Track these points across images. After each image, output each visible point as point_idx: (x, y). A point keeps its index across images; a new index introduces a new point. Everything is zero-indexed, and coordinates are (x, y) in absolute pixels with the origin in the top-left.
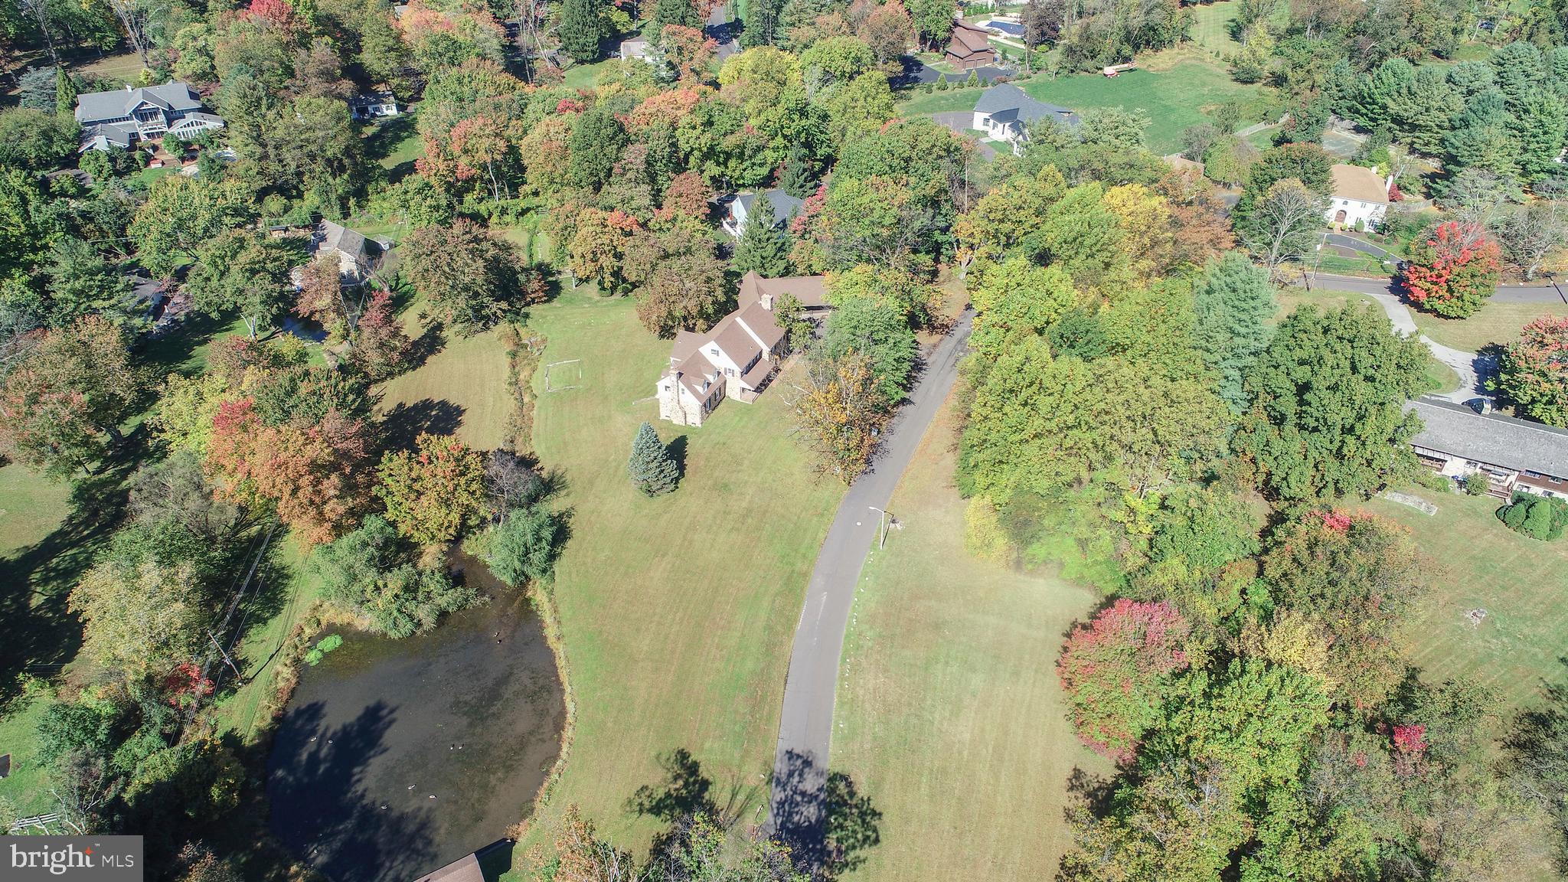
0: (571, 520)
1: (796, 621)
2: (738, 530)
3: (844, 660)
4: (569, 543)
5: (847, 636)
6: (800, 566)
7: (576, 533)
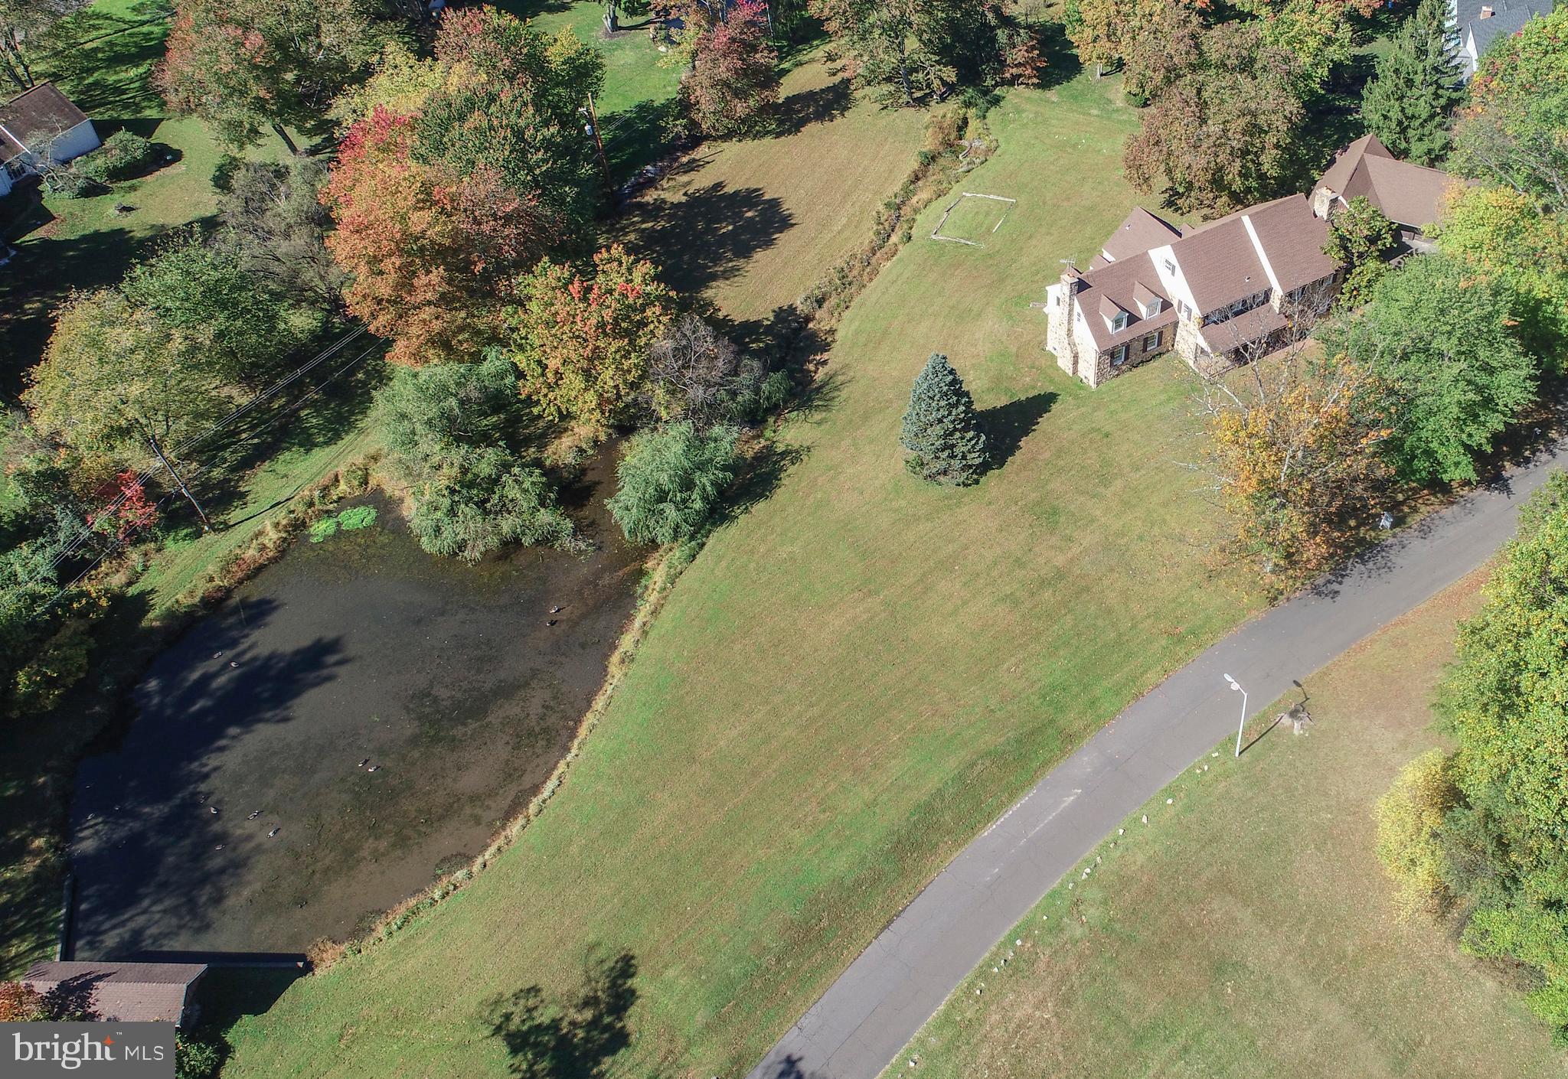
0: (792, 469)
1: (989, 817)
2: (1017, 603)
3: (1010, 940)
4: (760, 507)
5: (1053, 895)
6: (1071, 720)
7: (781, 495)
